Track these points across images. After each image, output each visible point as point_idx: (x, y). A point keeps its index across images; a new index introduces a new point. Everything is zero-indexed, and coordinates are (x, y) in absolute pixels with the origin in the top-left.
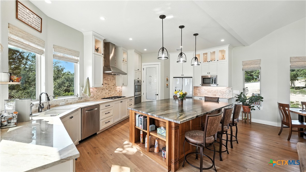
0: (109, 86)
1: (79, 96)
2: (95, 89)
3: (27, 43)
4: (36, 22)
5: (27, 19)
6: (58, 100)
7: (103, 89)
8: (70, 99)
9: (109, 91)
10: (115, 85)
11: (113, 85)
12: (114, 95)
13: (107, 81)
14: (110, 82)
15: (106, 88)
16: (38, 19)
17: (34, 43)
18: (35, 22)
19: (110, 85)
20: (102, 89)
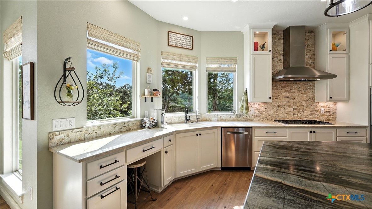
0: (294, 101)
1: (236, 113)
2: (263, 105)
3: (179, 63)
4: (187, 42)
5: (178, 43)
6: (210, 115)
7: (281, 106)
8: (223, 115)
9: (296, 111)
10: (312, 100)
11: (308, 99)
12: (309, 117)
13: (290, 92)
14: (297, 94)
15: (289, 104)
16: (189, 39)
17: (185, 61)
18: (185, 42)
19: (297, 100)
20: (279, 106)
